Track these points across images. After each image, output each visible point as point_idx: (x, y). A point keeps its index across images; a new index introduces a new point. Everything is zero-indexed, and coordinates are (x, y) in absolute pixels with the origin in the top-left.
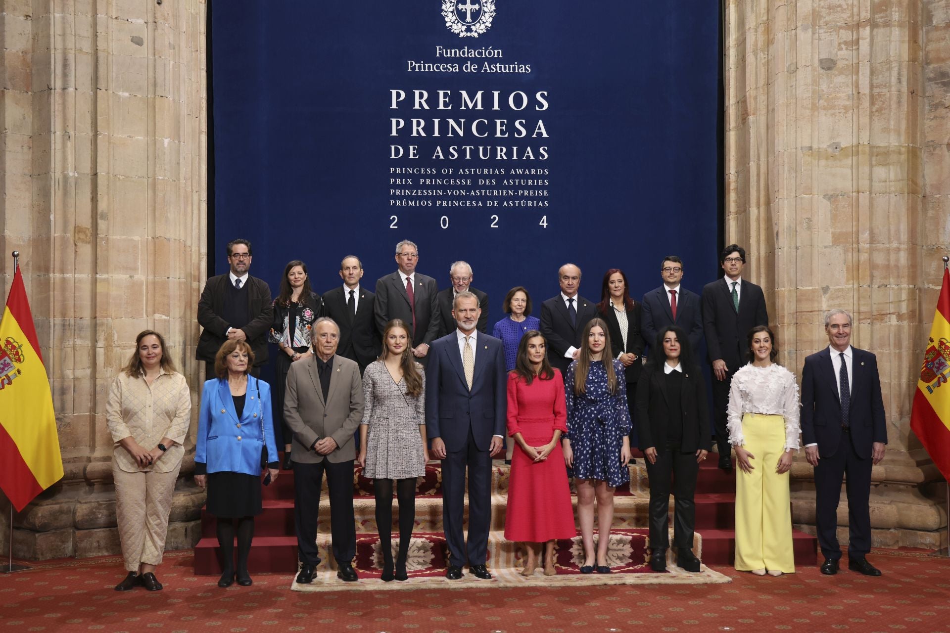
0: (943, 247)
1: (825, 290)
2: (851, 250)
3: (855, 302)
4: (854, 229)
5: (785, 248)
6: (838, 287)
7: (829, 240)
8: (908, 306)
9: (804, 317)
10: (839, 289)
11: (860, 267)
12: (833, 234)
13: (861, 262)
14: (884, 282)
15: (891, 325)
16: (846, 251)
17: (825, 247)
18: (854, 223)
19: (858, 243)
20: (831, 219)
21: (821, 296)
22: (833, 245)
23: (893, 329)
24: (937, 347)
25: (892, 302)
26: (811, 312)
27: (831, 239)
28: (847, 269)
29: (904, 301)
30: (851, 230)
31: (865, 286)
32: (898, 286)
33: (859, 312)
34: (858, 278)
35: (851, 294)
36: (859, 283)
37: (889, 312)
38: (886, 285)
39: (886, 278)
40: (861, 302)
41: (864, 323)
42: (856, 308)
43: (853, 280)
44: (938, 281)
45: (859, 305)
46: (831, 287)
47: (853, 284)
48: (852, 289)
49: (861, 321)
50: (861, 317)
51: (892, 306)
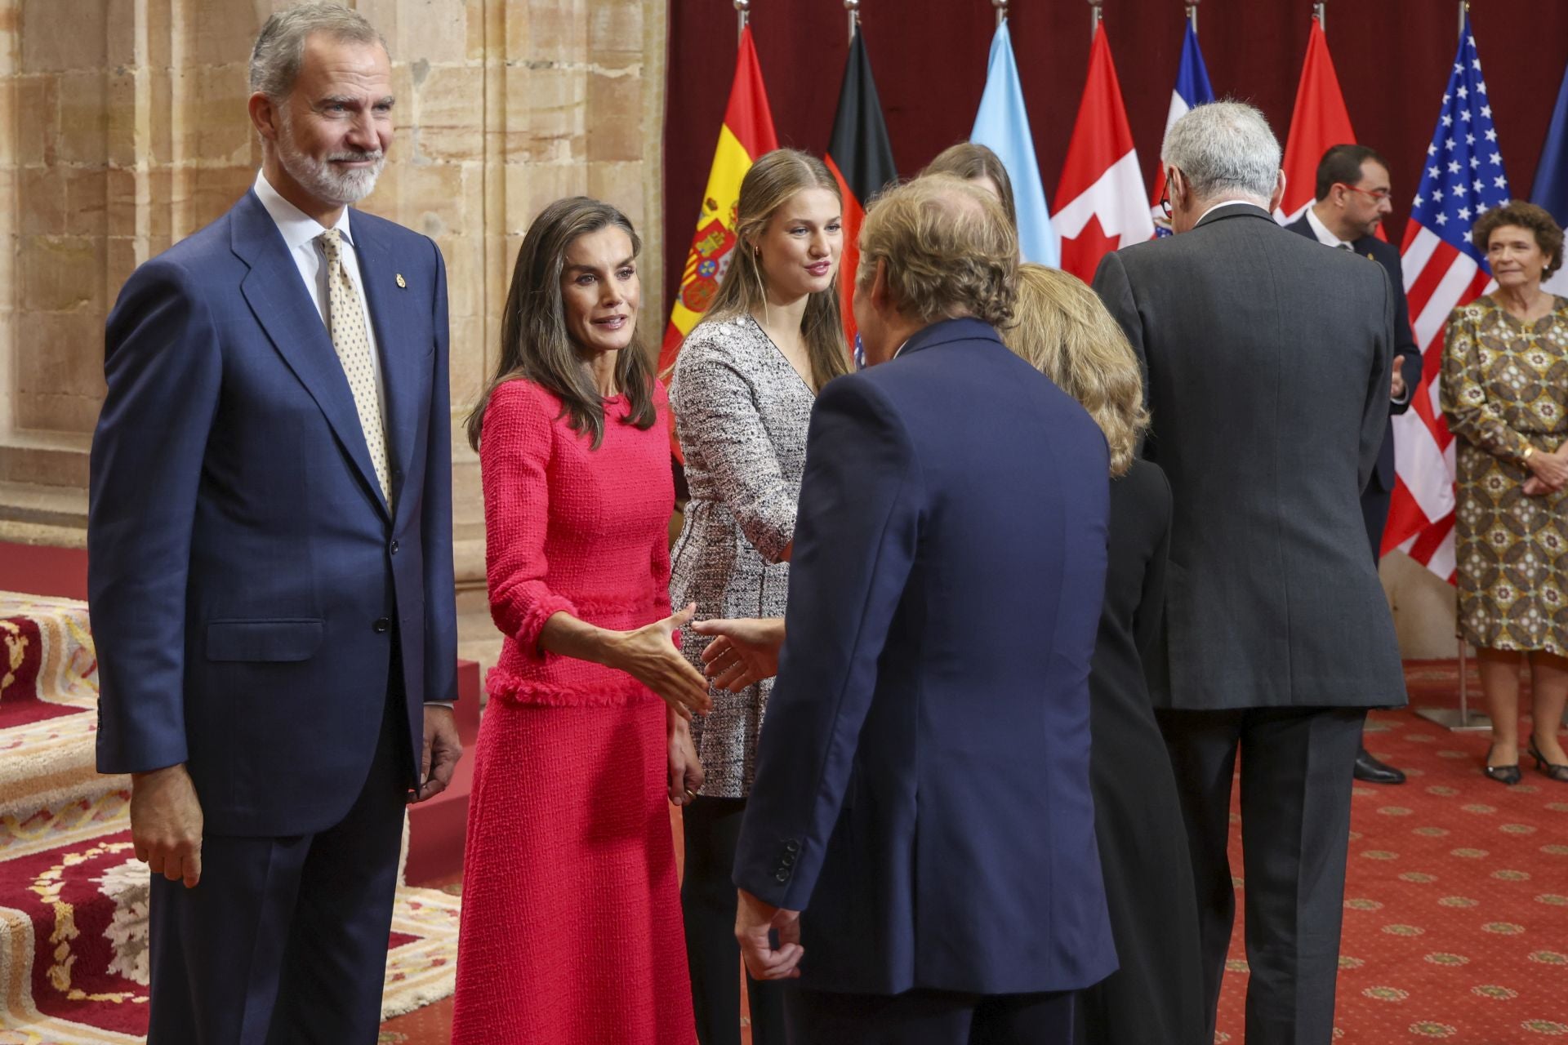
1: (419, 69)
3: (489, 105)
6: (448, 64)
8: (587, 114)
10: (450, 70)
11: (509, 13)
14: (545, 54)
15: (560, 167)
21: (410, 89)
23: (563, 177)
24: (726, 222)
25: (561, 108)
28: (470, 18)
29: (578, 104)
31: (519, 64)
32: (571, 64)
33: (503, 132)
34: (502, 41)
35: (480, 84)
36: (503, 56)
37: (556, 133)
38: (552, 63)
39: (550, 43)
40: (511, 106)
41: (516, 162)
42: (492, 120)
43: (485, 48)
44: (614, 58)
45: (503, 113)
46: (432, 64)
47: (485, 58)
48: (482, 70)
49: (510, 157)
50: (510, 145)
51: (562, 116)
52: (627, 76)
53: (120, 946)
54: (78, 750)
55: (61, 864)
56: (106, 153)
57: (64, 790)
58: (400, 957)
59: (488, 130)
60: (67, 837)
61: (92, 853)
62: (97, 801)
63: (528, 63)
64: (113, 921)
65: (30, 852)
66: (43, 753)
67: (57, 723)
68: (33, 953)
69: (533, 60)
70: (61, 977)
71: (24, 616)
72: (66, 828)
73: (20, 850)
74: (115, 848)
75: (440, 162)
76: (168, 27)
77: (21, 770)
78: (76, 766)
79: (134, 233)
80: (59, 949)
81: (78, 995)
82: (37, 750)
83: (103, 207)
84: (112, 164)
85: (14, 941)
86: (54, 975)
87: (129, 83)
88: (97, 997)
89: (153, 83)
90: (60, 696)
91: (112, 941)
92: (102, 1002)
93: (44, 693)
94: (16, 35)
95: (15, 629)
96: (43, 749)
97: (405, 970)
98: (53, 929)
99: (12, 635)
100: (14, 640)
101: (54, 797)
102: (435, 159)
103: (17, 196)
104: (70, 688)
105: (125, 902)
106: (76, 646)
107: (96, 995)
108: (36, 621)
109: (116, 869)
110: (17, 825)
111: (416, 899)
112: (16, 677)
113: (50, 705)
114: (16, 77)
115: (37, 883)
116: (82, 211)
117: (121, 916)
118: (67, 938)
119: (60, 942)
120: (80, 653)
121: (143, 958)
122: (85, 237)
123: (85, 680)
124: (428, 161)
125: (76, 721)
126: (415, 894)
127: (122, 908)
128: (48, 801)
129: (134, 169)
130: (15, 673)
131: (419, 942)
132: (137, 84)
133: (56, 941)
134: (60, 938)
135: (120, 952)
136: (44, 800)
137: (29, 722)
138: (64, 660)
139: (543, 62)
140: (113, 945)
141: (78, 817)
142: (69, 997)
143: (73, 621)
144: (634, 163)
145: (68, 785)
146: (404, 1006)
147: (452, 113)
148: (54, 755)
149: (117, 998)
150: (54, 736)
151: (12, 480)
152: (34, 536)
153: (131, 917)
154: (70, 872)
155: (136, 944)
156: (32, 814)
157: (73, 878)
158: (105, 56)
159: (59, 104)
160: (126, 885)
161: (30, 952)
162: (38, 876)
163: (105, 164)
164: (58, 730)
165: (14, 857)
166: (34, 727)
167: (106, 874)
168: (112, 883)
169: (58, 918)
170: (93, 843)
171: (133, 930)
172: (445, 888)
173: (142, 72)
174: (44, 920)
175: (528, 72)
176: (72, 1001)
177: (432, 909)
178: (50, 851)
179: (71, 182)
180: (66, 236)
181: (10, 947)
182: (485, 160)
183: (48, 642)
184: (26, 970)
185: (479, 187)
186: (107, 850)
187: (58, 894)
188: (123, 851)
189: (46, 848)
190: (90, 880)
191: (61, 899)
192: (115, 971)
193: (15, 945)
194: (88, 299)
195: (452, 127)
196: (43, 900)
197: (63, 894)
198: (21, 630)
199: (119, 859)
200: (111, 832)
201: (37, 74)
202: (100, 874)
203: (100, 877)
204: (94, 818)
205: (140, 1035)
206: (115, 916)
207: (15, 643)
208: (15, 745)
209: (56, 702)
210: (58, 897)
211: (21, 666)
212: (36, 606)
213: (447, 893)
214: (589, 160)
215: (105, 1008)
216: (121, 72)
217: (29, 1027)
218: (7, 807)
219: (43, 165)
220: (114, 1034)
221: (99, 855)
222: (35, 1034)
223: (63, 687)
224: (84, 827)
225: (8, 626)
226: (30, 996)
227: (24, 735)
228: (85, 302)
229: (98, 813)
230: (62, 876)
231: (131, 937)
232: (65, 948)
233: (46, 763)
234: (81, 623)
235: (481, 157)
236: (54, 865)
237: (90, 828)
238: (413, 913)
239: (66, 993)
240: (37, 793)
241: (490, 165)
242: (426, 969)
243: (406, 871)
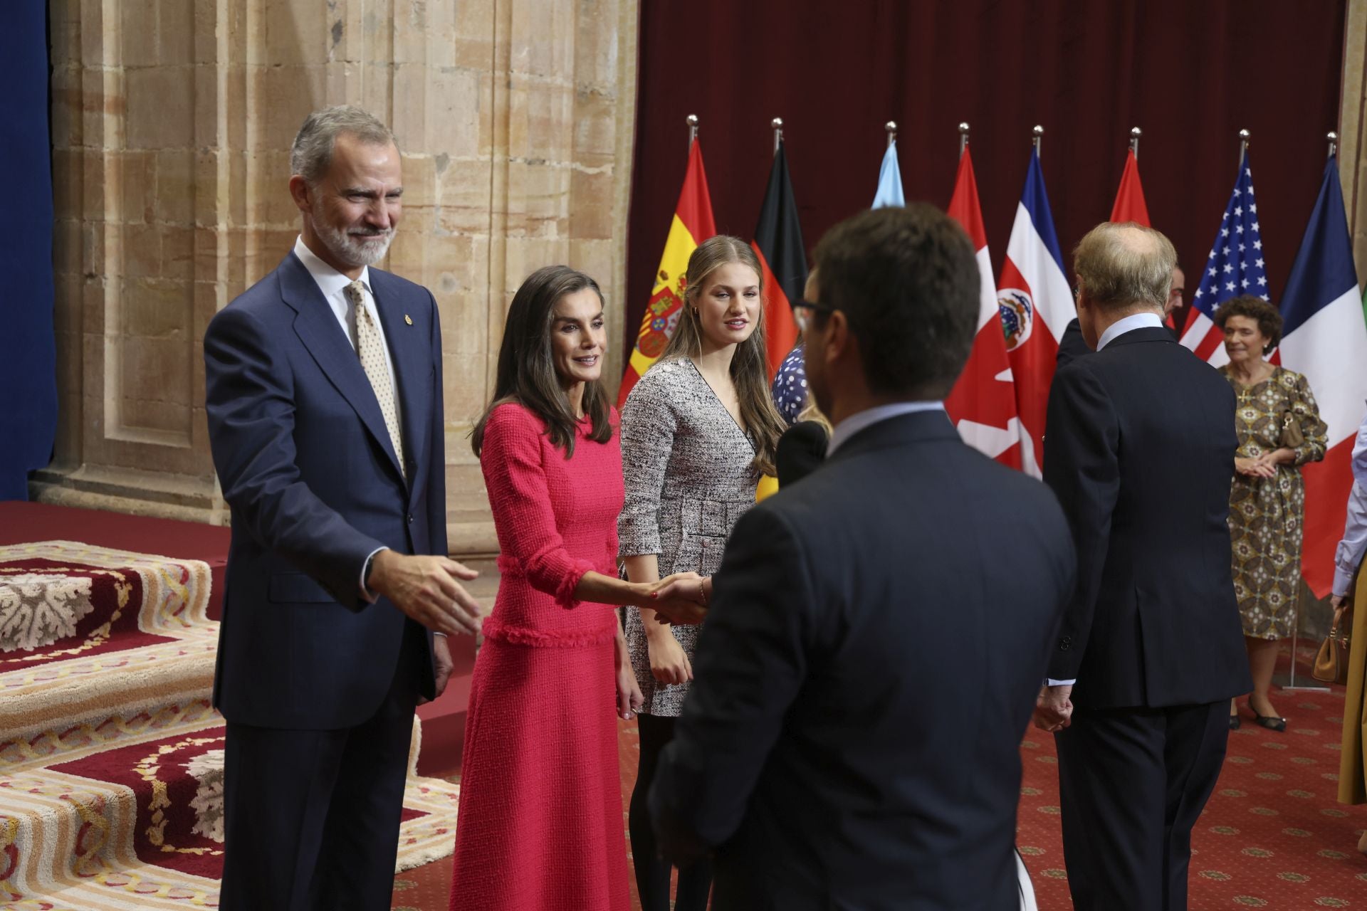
0: (603, 91)
2: (490, 83)
3: (495, 191)
4: (499, 39)
5: (362, 64)
6: (463, 158)
7: (450, 59)
8: (570, 201)
9: (408, 218)
10: (465, 163)
11: (512, 120)
12: (457, 42)
13: (514, 111)
14: (539, 153)
15: (548, 242)
16: (479, 84)
17: (444, 70)
18: (499, 26)
19: (507, 68)
20: (455, 10)
21: (434, 177)
22: (458, 68)
23: (551, 250)
24: (674, 289)
25: (550, 196)
26: (421, 207)
27: (454, 53)
28: (482, 122)
29: (564, 194)
30: (490, 39)
31: (519, 161)
32: (559, 163)
33: (505, 213)
34: (506, 142)
35: (488, 175)
36: (507, 153)
37: (546, 215)
38: (544, 161)
39: (543, 145)
40: (512, 193)
41: (515, 237)
42: (497, 203)
43: (493, 146)
44: (592, 158)
45: (505, 198)
46: (452, 157)
47: (492, 154)
48: (490, 164)
49: (510, 232)
50: (510, 224)
51: (552, 202)
52: (601, 174)
53: (201, 814)
54: (171, 669)
55: (157, 753)
56: (193, 215)
57: (160, 698)
58: (413, 827)
59: (494, 211)
60: (162, 733)
61: (180, 745)
62: (185, 707)
63: (526, 160)
64: (197, 795)
65: (133, 744)
66: (145, 670)
67: (154, 649)
68: (136, 817)
69: (529, 159)
70: (156, 836)
71: (129, 568)
72: (161, 727)
73: (125, 742)
74: (199, 742)
75: (456, 234)
76: (244, 118)
77: (127, 683)
78: (169, 681)
79: (215, 279)
80: (156, 814)
81: (169, 848)
82: (139, 668)
83: (191, 257)
84: (199, 224)
85: (121, 808)
86: (151, 833)
87: (213, 161)
88: (183, 851)
89: (231, 162)
90: (157, 629)
91: (196, 809)
92: (187, 854)
93: (144, 627)
94: (122, 118)
95: (122, 577)
96: (144, 668)
97: (417, 837)
98: (151, 800)
99: (120, 582)
100: (121, 586)
101: (152, 703)
102: (452, 231)
103: (122, 245)
104: (164, 623)
105: (207, 782)
106: (169, 592)
107: (183, 849)
108: (138, 572)
109: (199, 757)
110: (123, 723)
111: (425, 785)
112: (122, 613)
113: (148, 635)
114: (122, 151)
115: (139, 766)
116: (174, 260)
117: (203, 792)
118: (161, 807)
119: (156, 810)
120: (172, 597)
121: (219, 823)
122: (177, 280)
123: (176, 618)
124: (447, 233)
125: (168, 648)
126: (425, 781)
127: (202, 786)
128: (147, 706)
129: (216, 229)
130: (122, 611)
131: (427, 816)
132: (219, 162)
133: (153, 809)
134: (156, 807)
135: (201, 820)
136: (144, 705)
137: (132, 648)
138: (160, 601)
139: (538, 159)
140: (196, 813)
141: (170, 719)
142: (162, 850)
143: (167, 573)
144: (605, 241)
145: (163, 695)
146: (415, 863)
147: (466, 196)
148: (152, 672)
149: (199, 851)
150: (152, 658)
151: (117, 464)
152: (135, 508)
153: (210, 792)
154: (163, 759)
155: (214, 812)
156: (134, 715)
157: (166, 763)
158: (193, 138)
159: (156, 176)
160: (207, 769)
161: (133, 816)
162: (140, 761)
163: (193, 224)
164: (155, 654)
165: (120, 746)
166: (136, 651)
167: (191, 761)
168: (197, 767)
169: (155, 792)
170: (182, 738)
171: (211, 802)
172: (447, 778)
173: (223, 153)
174: (144, 792)
175: (525, 166)
176: (164, 852)
177: (437, 793)
178: (148, 742)
179: (166, 236)
180: (162, 278)
181: (118, 812)
182: (491, 234)
183: (148, 589)
184: (130, 829)
185: (486, 254)
186: (192, 743)
187: (155, 775)
188: (204, 744)
189: (145, 741)
190: (179, 765)
191: (157, 779)
192: (197, 832)
193: (122, 811)
194: (178, 328)
195: (466, 208)
196: (143, 779)
197: (158, 774)
198: (126, 578)
199: (202, 750)
200: (196, 731)
201: (138, 150)
202: (188, 761)
203: (187, 763)
204: (182, 720)
205: (216, 878)
206: (198, 792)
207: (122, 588)
208: (122, 664)
209: (153, 633)
210: (155, 777)
211: (126, 605)
212: (138, 561)
213: (449, 782)
214: (571, 237)
215: (189, 858)
216: (206, 152)
217: (132, 871)
218: (115, 710)
219: (143, 222)
220: (196, 877)
221: (186, 747)
222: (136, 876)
223: (159, 622)
224: (175, 726)
225: (116, 575)
226: (133, 849)
227: (129, 657)
228: (176, 331)
229: (185, 716)
230: (157, 762)
231: (210, 807)
232: (160, 814)
233: (145, 678)
234: (173, 575)
235: (488, 231)
236: (152, 753)
237: (179, 727)
238: (423, 795)
239: (161, 847)
240: (139, 700)
241: (494, 238)
242: (432, 836)
243: (418, 765)
